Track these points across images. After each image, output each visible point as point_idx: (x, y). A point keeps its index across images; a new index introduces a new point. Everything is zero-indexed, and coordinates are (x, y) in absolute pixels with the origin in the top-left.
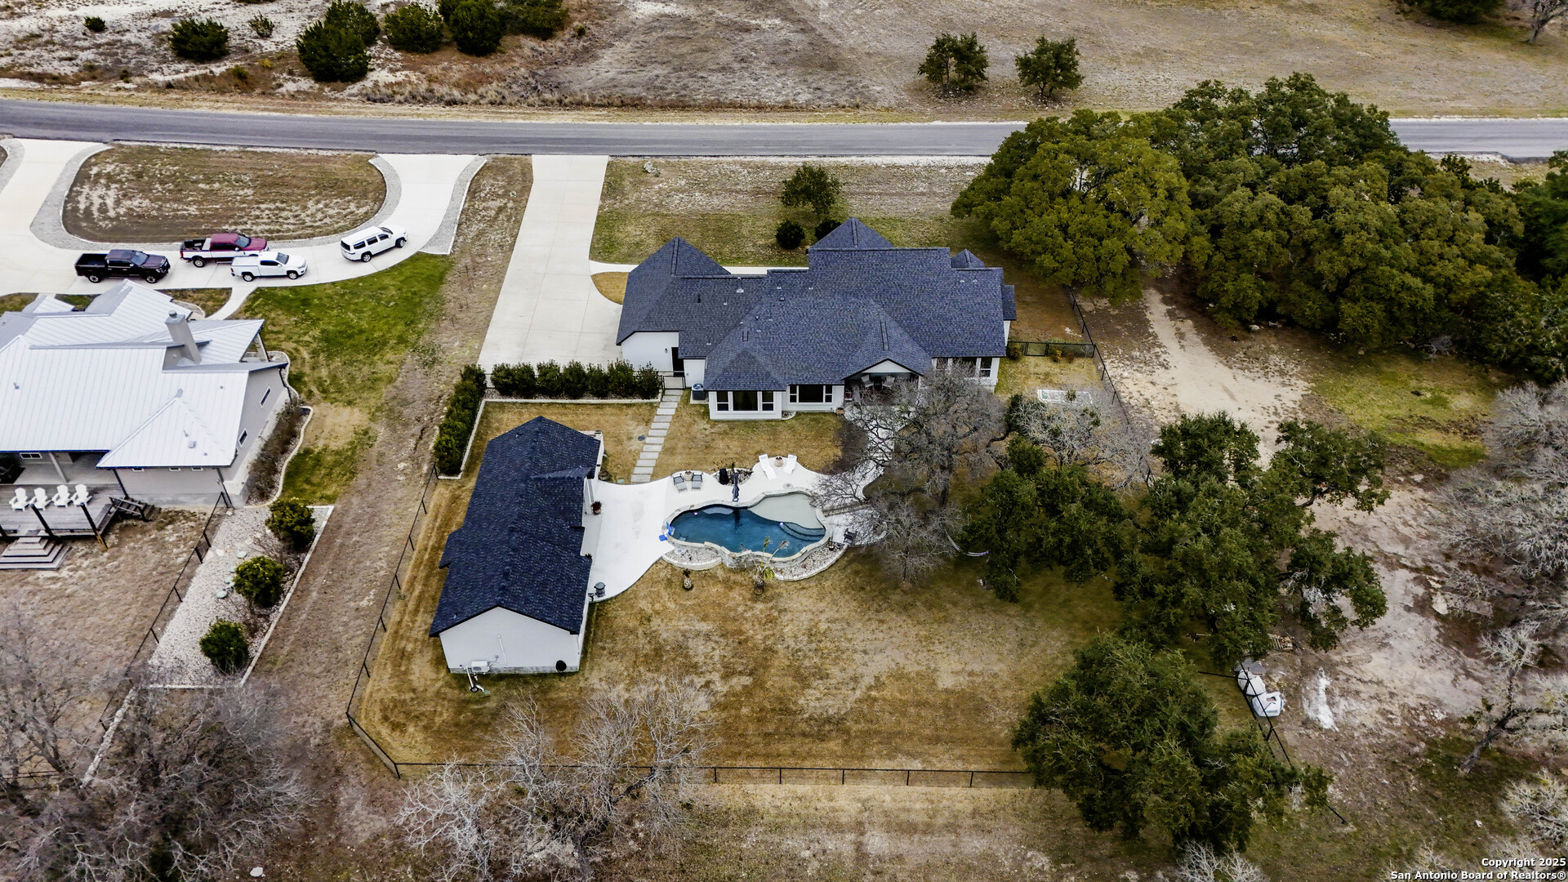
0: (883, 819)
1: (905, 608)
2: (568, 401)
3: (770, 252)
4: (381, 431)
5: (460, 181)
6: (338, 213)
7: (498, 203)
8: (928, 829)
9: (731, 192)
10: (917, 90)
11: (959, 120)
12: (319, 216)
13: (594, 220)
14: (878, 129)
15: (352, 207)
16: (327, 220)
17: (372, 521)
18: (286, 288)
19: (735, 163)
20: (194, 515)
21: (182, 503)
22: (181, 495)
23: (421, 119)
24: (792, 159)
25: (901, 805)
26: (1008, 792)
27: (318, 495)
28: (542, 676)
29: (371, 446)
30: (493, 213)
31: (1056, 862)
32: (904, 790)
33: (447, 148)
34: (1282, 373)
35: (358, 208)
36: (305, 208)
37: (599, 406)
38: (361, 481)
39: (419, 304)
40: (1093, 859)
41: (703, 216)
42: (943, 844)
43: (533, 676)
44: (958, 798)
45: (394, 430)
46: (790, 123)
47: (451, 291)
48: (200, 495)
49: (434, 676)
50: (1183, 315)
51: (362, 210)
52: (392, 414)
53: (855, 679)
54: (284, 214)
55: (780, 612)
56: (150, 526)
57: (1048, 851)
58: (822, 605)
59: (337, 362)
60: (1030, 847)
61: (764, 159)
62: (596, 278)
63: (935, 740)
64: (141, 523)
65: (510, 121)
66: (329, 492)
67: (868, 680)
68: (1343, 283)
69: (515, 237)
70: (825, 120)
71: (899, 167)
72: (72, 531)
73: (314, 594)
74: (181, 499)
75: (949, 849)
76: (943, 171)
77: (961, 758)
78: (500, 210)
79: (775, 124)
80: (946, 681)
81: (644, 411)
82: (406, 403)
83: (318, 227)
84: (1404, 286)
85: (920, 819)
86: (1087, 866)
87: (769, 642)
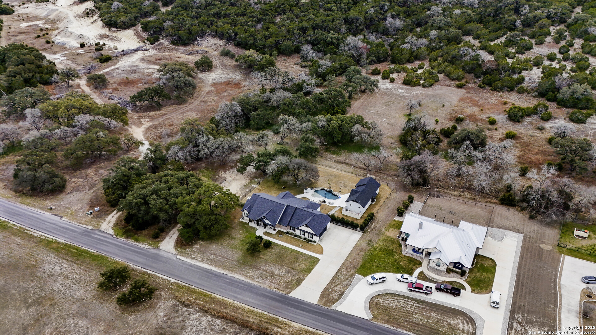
4: (383, 230)
5: (345, 299)
6: (386, 301)
7: (336, 288)
12: (392, 302)
13: (312, 272)
15: (381, 302)
17: (387, 215)
30: (339, 286)
35: (379, 301)
36: (397, 306)
38: (389, 222)
39: (369, 259)
41: (281, 265)
47: (359, 261)
51: (378, 299)
52: (380, 233)
54: (403, 306)
59: (391, 248)
62: (322, 253)
69: (336, 274)
78: (336, 286)
82: (377, 234)
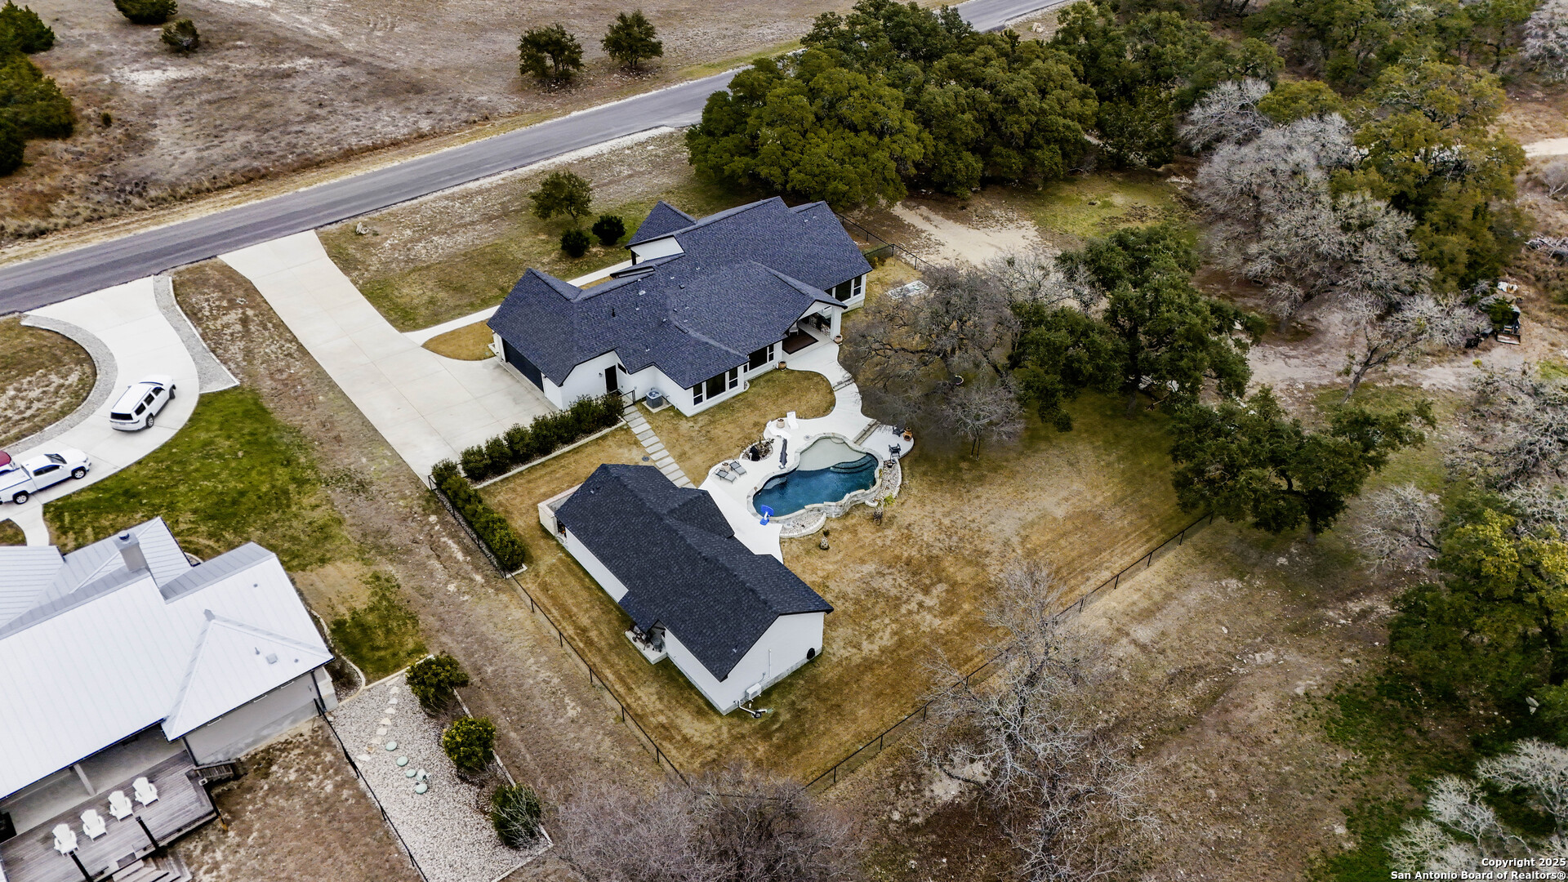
0: (1128, 618)
1: (981, 479)
2: (543, 459)
3: (563, 266)
4: (392, 569)
5: (164, 308)
6: (44, 392)
7: (234, 315)
8: (1159, 607)
9: (465, 226)
10: (521, 89)
11: (591, 106)
13: (361, 296)
14: (529, 132)
16: (36, 405)
17: (486, 646)
18: (82, 490)
19: (440, 198)
20: (286, 742)
21: (265, 737)
22: (264, 728)
23: (26, 261)
24: (489, 180)
25: (1126, 603)
26: (1170, 556)
27: (402, 654)
28: (797, 673)
29: (399, 587)
30: (239, 327)
31: (1241, 579)
32: (1116, 593)
33: (110, 279)
34: (1011, 221)
35: (65, 377)
37: (575, 451)
38: (428, 620)
40: (1255, 565)
41: (465, 255)
42: (1175, 610)
43: (790, 676)
44: (1152, 577)
45: (405, 562)
46: (446, 149)
48: (286, 717)
49: (711, 728)
50: (914, 204)
51: (73, 378)
52: (381, 549)
53: (1006, 543)
55: (907, 528)
56: (248, 781)
57: (1231, 576)
58: (928, 508)
60: (1219, 579)
61: (462, 187)
62: (428, 347)
63: (1097, 551)
64: (234, 785)
65: (142, 231)
66: (411, 645)
67: (1015, 540)
68: (1029, 136)
69: (294, 339)
70: (471, 139)
71: (589, 159)
72: (179, 830)
73: (513, 734)
74: (265, 733)
75: (1183, 610)
76: (627, 152)
77: (1123, 554)
78: (244, 321)
79: (432, 154)
80: (1060, 513)
81: (621, 436)
82: (382, 534)
83: (34, 416)
84: (1068, 127)
85: (1145, 604)
86: (1256, 570)
87: (925, 552)
